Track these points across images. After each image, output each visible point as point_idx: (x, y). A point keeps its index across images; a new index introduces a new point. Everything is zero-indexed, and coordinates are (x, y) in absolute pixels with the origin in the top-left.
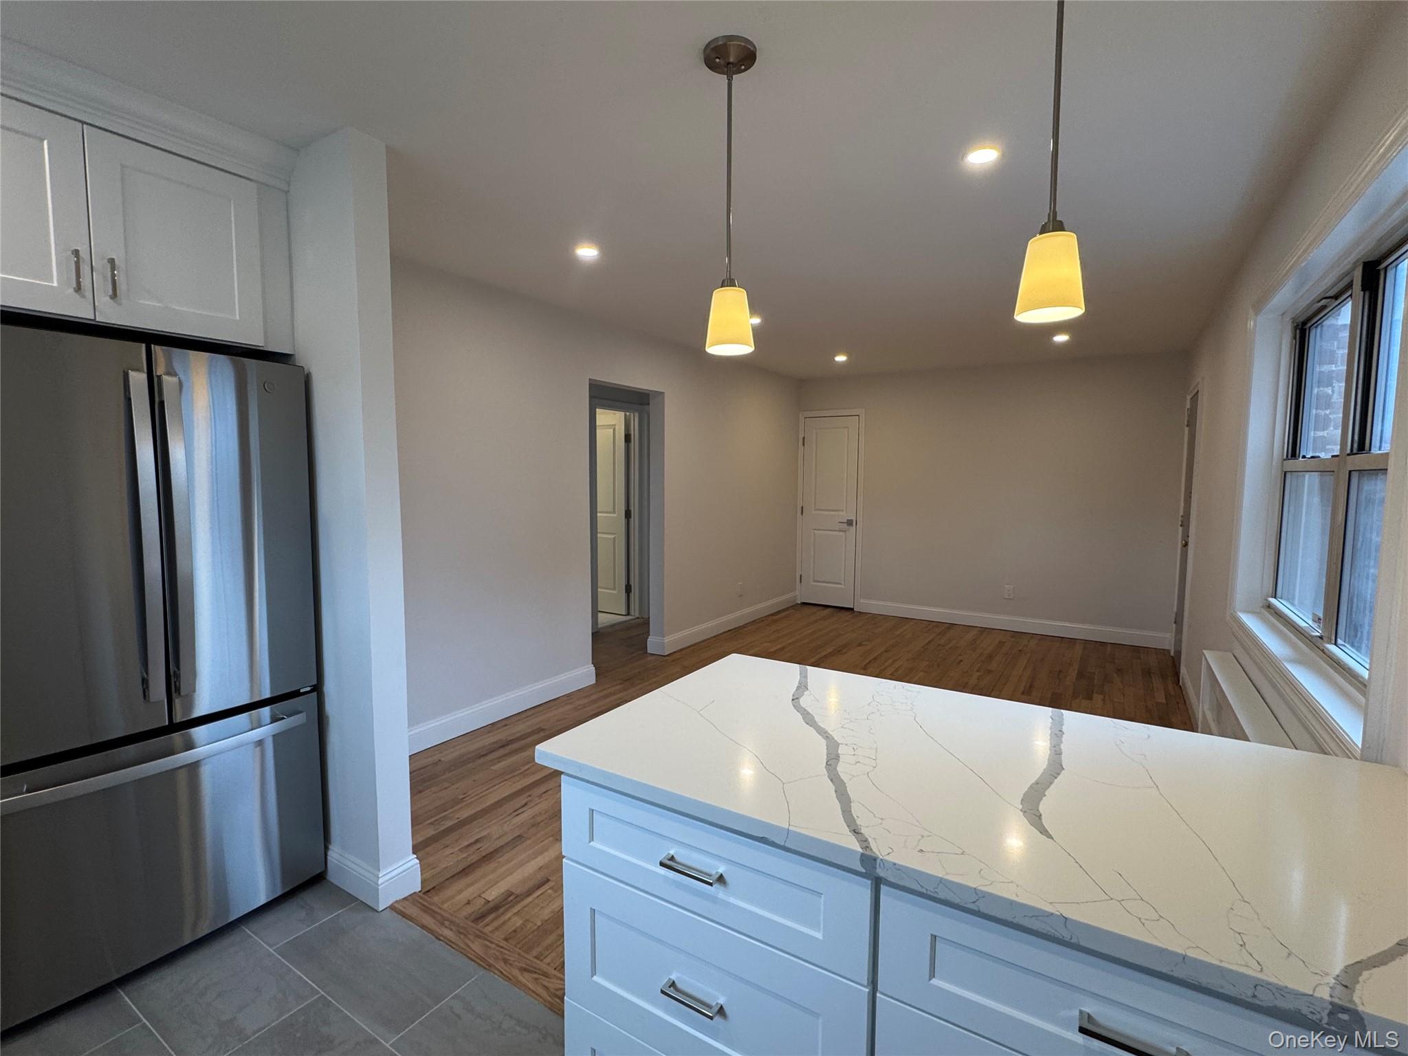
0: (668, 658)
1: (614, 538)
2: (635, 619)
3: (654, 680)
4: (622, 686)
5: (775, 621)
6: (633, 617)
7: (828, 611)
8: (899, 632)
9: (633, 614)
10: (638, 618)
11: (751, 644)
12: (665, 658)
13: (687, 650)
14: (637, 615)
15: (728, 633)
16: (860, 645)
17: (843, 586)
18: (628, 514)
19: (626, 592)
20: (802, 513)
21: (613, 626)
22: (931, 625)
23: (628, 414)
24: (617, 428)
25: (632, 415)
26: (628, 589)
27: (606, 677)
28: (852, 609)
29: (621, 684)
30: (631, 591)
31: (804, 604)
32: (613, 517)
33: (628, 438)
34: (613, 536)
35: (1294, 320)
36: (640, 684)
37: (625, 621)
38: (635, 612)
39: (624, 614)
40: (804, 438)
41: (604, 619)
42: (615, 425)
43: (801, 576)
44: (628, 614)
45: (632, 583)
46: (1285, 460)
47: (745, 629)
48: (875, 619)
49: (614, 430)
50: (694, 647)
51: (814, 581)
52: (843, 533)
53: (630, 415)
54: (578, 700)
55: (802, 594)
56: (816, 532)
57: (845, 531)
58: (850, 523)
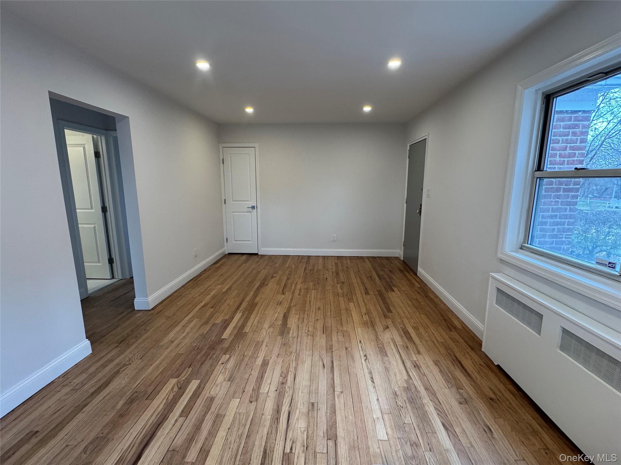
0: (153, 311)
1: (94, 227)
2: (119, 281)
3: (146, 335)
4: (118, 349)
5: (218, 268)
6: (118, 279)
7: (245, 256)
8: (287, 265)
9: (117, 278)
10: (122, 279)
11: (209, 289)
12: (151, 312)
13: (166, 302)
14: (120, 277)
15: (191, 283)
16: (272, 277)
17: (251, 242)
18: (104, 210)
19: (109, 264)
20: (225, 203)
21: (102, 289)
22: (300, 258)
23: (95, 136)
24: (86, 146)
25: (99, 137)
26: (111, 261)
27: (101, 343)
28: (257, 254)
29: (117, 347)
30: (113, 263)
31: (230, 254)
32: (91, 212)
33: (97, 155)
34: (93, 226)
35: (543, 93)
36: (134, 343)
37: (112, 284)
38: (118, 275)
39: (110, 278)
40: (223, 159)
41: (92, 285)
42: (84, 144)
43: (227, 238)
44: (113, 277)
45: (113, 256)
46: (536, 171)
47: (201, 277)
48: (272, 258)
49: (84, 148)
50: (170, 298)
51: (235, 241)
52: (250, 213)
53: (97, 138)
54: (75, 378)
55: (228, 249)
56: (234, 213)
57: (251, 212)
58: (253, 207)
